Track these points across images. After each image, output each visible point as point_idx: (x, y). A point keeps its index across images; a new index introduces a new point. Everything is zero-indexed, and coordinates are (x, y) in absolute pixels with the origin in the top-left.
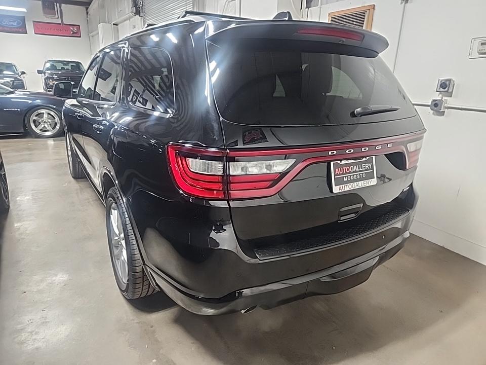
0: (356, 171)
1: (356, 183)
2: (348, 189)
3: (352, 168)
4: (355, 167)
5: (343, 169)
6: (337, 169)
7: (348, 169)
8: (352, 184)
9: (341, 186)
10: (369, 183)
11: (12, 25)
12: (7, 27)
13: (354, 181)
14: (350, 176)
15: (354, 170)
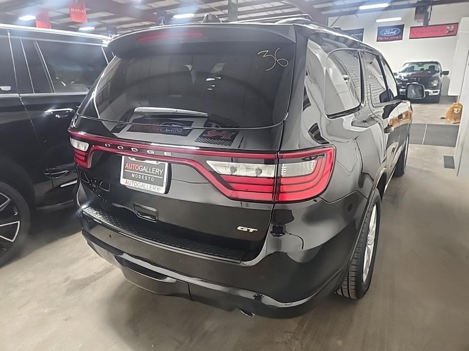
0: (144, 172)
1: (141, 183)
2: (133, 186)
3: (141, 167)
4: (145, 167)
5: (133, 166)
6: (127, 164)
7: (137, 167)
8: (138, 182)
9: (128, 180)
10: (156, 189)
11: (392, 34)
12: (387, 37)
13: (141, 181)
14: (138, 174)
15: (142, 170)
